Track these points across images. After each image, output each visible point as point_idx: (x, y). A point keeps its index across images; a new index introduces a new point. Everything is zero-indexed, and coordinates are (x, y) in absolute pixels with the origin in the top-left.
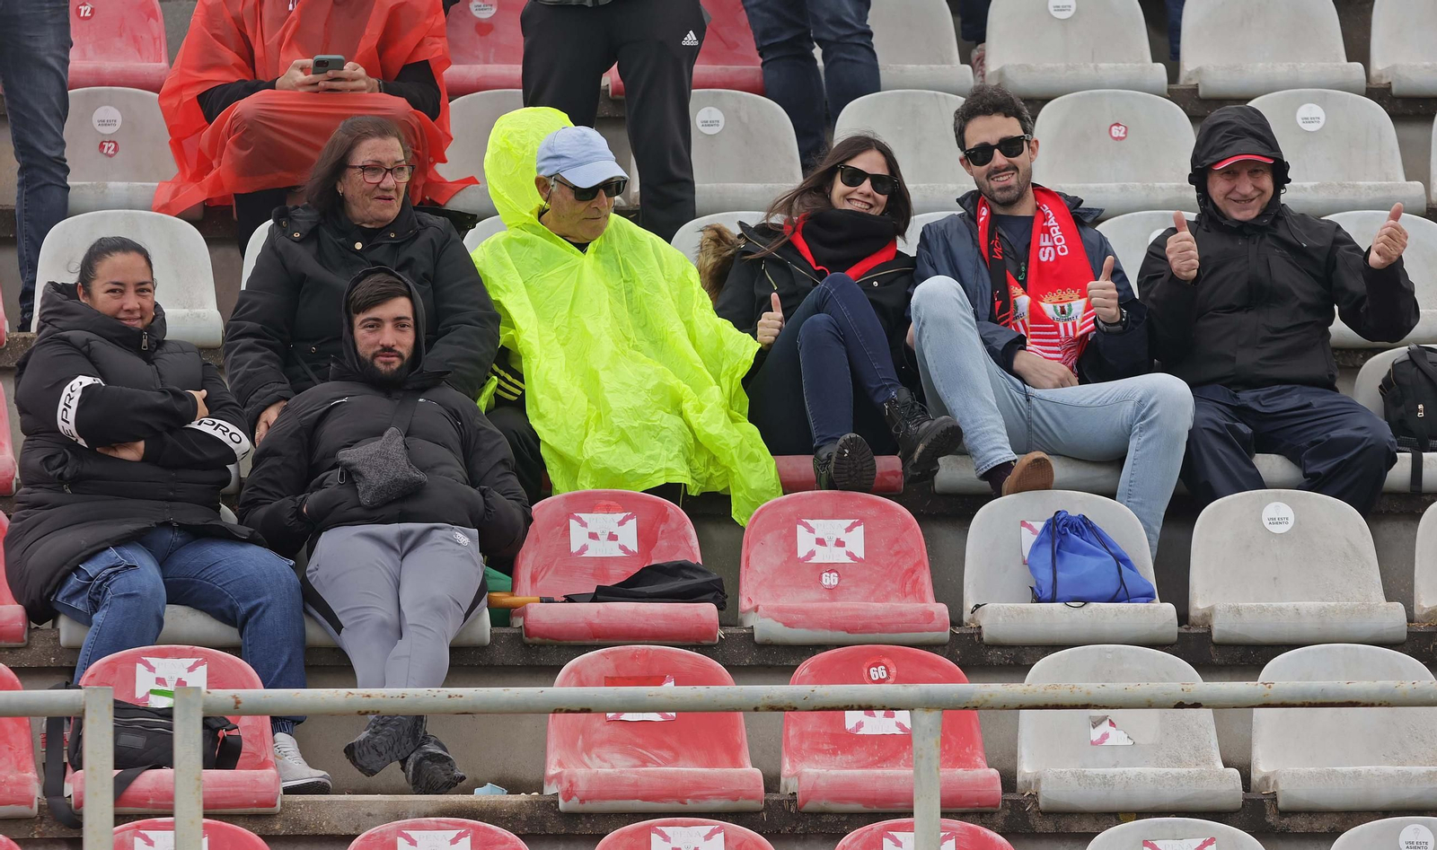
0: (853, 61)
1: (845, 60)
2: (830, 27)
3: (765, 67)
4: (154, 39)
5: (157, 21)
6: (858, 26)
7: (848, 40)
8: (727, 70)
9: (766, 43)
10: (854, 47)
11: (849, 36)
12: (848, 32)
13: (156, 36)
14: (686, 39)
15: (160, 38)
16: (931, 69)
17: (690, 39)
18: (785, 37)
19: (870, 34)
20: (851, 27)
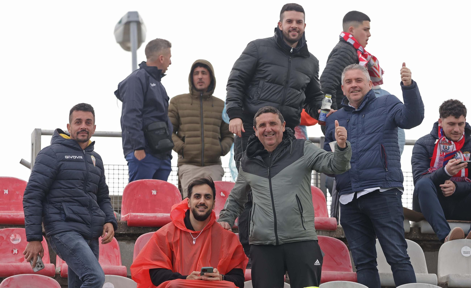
0: (404, 270)
1: (401, 270)
2: (393, 258)
3: (358, 273)
4: (116, 256)
5: (117, 249)
6: (404, 256)
7: (401, 263)
8: (342, 273)
9: (359, 263)
10: (404, 265)
11: (401, 261)
12: (400, 259)
13: (117, 255)
14: (316, 263)
15: (118, 256)
16: (421, 275)
17: (317, 263)
18: (367, 261)
19: (409, 258)
20: (401, 257)
